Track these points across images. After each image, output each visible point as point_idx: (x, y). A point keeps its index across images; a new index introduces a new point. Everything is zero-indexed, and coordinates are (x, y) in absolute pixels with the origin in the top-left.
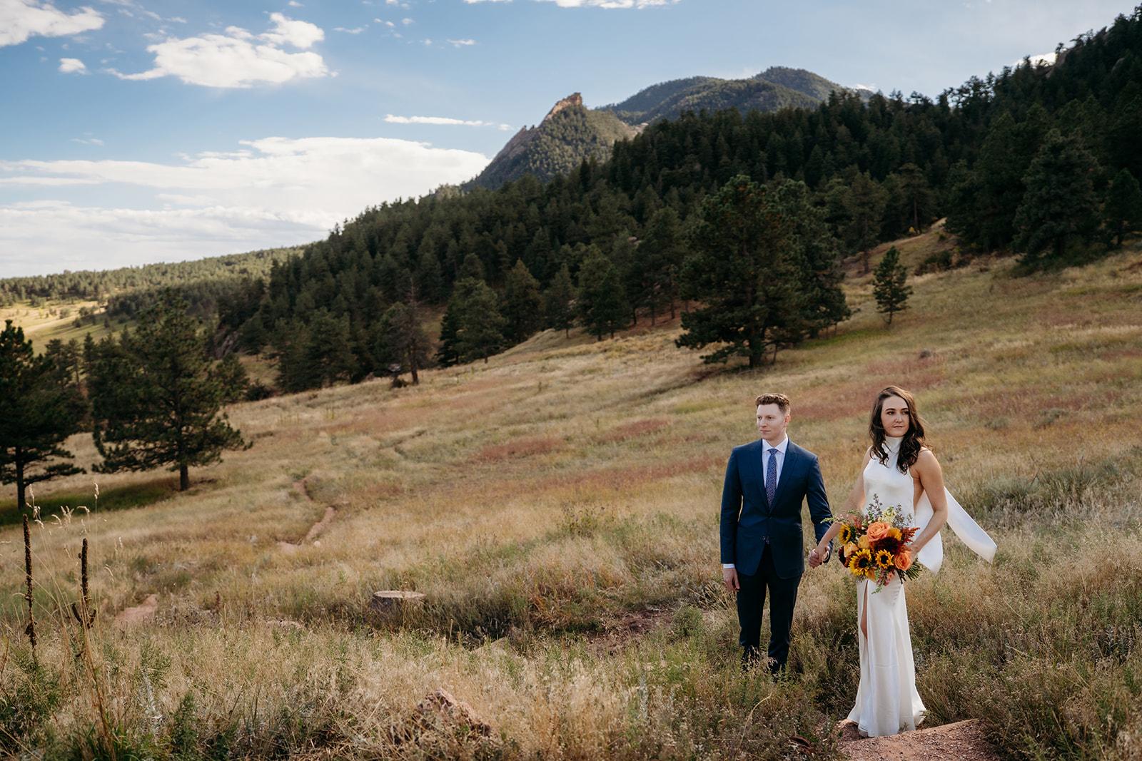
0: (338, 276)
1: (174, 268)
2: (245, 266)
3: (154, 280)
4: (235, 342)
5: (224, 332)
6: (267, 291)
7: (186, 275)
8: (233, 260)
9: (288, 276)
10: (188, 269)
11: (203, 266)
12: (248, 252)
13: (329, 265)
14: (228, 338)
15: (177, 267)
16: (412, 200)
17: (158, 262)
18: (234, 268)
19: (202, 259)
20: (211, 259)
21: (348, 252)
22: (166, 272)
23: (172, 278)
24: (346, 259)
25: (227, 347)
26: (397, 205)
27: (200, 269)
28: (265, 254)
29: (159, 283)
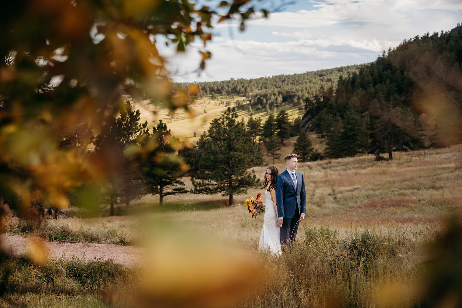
0: (376, 86)
1: (289, 78)
2: (330, 77)
3: (277, 85)
4: (313, 125)
5: (307, 119)
6: (334, 95)
7: (296, 83)
8: (324, 73)
9: (347, 86)
10: (297, 78)
11: (306, 76)
12: (334, 68)
13: (373, 79)
14: (309, 123)
15: (291, 78)
16: (436, 34)
17: (280, 75)
18: (323, 78)
19: (306, 72)
20: (311, 72)
21: (387, 70)
22: (285, 80)
23: (287, 84)
24: (385, 75)
25: (308, 128)
26: (426, 38)
27: (304, 79)
28: (344, 69)
29: (280, 87)
